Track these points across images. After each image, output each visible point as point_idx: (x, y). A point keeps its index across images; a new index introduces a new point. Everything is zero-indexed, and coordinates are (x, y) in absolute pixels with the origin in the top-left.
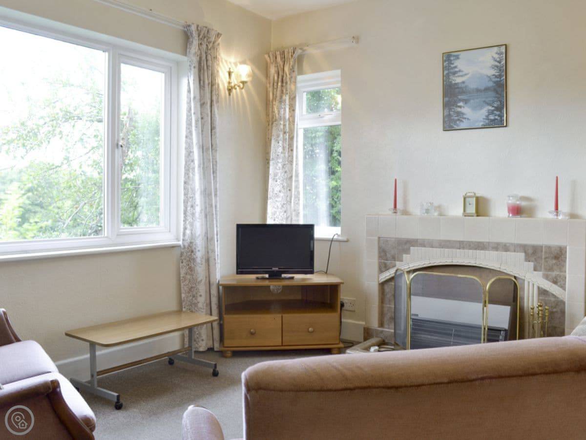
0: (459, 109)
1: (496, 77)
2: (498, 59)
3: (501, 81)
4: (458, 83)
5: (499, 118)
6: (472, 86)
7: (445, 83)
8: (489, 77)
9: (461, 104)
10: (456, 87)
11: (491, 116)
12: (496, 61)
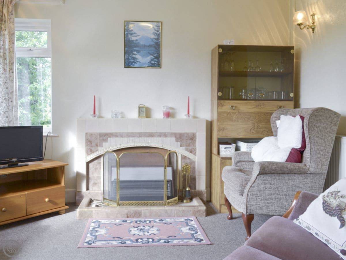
0: (134, 56)
1: (156, 39)
2: (157, 30)
3: (158, 42)
4: (134, 40)
5: (157, 63)
6: (142, 43)
7: (125, 39)
8: (152, 39)
9: (135, 53)
10: (132, 42)
11: (152, 61)
12: (156, 30)
